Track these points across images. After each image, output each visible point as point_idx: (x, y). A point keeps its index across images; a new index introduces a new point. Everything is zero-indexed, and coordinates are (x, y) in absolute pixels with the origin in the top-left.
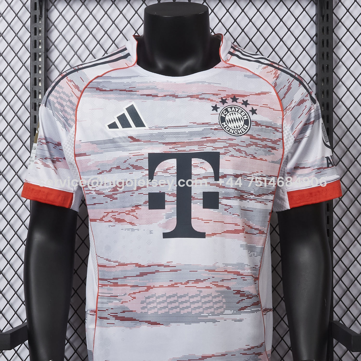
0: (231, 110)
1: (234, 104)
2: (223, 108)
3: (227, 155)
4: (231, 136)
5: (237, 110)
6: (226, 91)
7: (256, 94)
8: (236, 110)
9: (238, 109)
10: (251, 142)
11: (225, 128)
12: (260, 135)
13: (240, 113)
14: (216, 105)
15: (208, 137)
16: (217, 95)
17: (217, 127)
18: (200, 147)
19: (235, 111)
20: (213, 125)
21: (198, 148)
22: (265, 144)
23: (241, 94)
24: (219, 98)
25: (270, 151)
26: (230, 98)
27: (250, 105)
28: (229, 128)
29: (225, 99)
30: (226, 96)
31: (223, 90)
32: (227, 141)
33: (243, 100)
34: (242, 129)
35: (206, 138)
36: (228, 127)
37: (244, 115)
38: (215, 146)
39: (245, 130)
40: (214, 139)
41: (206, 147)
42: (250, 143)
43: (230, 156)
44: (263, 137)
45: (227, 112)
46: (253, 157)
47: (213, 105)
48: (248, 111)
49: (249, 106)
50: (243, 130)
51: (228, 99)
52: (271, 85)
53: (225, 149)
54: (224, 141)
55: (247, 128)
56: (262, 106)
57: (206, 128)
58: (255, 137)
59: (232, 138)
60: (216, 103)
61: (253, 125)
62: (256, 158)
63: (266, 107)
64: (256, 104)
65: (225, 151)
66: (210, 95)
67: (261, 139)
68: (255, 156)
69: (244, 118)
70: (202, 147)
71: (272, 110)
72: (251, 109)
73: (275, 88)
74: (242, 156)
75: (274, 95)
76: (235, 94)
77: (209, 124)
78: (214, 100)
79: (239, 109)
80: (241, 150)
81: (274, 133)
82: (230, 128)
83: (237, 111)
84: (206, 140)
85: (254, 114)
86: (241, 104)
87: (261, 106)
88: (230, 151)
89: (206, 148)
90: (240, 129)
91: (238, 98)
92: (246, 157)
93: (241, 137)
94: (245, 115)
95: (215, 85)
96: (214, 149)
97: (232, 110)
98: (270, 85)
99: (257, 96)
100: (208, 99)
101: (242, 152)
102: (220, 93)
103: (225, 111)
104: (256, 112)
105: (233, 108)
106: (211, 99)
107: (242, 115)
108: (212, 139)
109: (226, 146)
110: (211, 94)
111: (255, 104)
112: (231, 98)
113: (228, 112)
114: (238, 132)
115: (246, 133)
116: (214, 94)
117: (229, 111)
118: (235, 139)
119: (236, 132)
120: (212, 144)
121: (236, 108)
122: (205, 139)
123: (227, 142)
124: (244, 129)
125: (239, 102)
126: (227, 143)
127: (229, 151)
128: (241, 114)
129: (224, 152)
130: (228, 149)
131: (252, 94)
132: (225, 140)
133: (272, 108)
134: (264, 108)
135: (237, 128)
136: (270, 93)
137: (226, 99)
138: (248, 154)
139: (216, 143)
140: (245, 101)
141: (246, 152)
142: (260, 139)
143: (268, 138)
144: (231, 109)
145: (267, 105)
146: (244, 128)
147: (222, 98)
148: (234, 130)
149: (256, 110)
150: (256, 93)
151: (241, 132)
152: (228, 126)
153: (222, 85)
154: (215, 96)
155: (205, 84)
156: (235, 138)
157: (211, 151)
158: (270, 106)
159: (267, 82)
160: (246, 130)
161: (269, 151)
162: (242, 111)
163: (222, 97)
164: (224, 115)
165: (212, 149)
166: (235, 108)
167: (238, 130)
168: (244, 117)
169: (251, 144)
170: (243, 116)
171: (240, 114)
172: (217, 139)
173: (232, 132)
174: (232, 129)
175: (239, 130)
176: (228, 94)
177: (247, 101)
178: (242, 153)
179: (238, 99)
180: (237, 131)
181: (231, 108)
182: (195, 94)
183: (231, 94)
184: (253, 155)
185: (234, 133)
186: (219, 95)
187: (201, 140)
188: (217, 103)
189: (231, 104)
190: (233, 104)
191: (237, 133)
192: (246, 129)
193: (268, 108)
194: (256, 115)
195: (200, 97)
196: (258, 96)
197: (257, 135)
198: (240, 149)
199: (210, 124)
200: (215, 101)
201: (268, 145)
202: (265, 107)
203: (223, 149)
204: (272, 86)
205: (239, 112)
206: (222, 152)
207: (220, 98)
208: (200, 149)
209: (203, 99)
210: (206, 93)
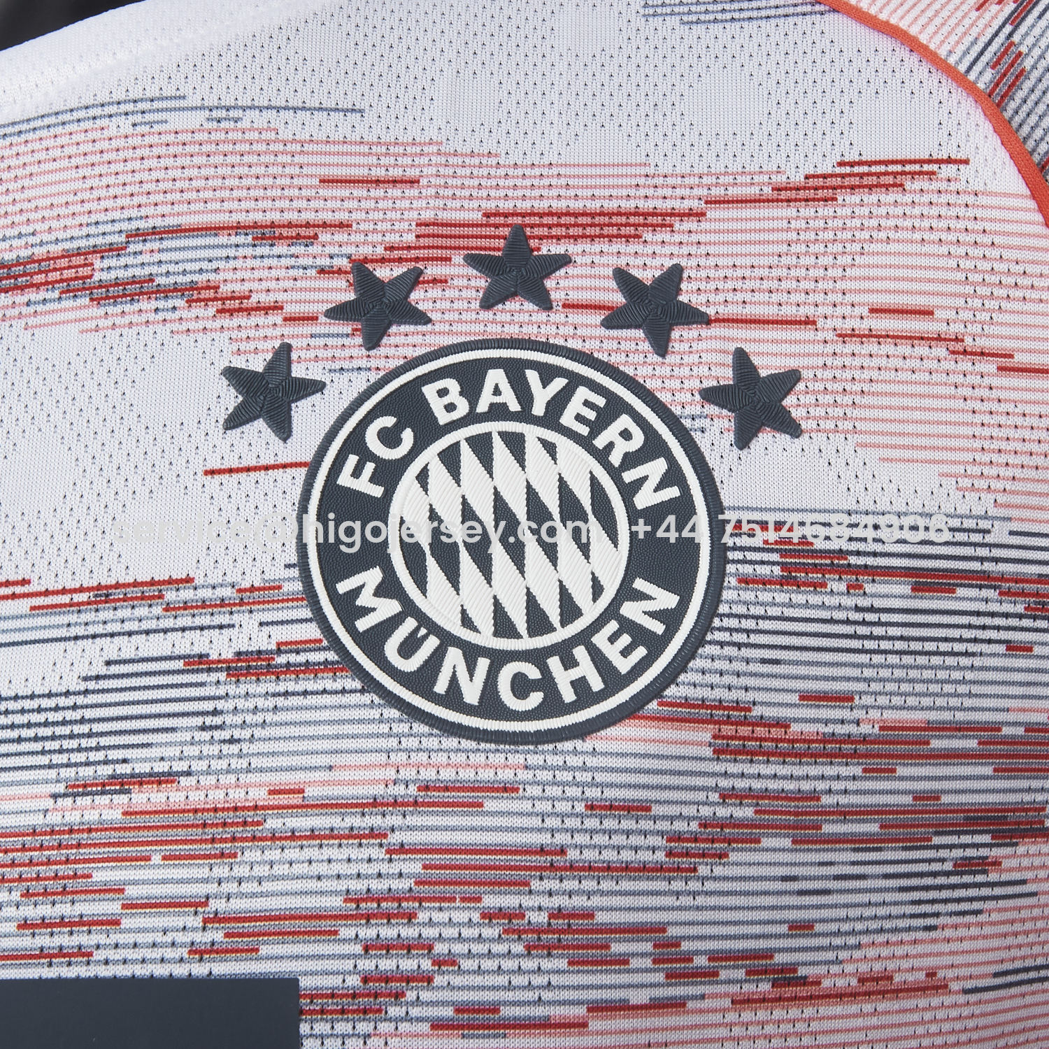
0: (463, 408)
1: (512, 331)
2: (363, 386)
3: (394, 1011)
4: (452, 742)
5: (541, 397)
6: (413, 182)
7: (785, 194)
8: (525, 396)
9: (559, 383)
10: (727, 796)
11: (373, 641)
12: (845, 699)
13: (584, 430)
14: (284, 354)
15: (141, 780)
16: (304, 233)
17: (263, 641)
18: (45, 910)
19: (514, 406)
20: (222, 603)
21: (25, 925)
22: (918, 796)
23: (594, 206)
24: (322, 271)
25: (983, 865)
26: (458, 258)
27: (707, 321)
28: (432, 643)
29: (399, 270)
30: (410, 238)
31: (379, 173)
32: (396, 820)
33: (623, 278)
34: (600, 640)
35: (122, 784)
36: (410, 624)
37: (631, 460)
38: (237, 905)
39: (641, 652)
40: (217, 797)
41: (111, 907)
42: (722, 812)
43: (438, 1025)
44: (889, 715)
45: (408, 436)
46: (765, 987)
47: (239, 363)
48: (686, 405)
49: (690, 332)
50: (612, 653)
51: (432, 270)
52: (960, 79)
53: (368, 933)
54: (355, 821)
55: (671, 619)
56: (863, 326)
57: (127, 648)
58: (783, 724)
59: (467, 775)
60: (288, 330)
61: (745, 581)
62: (804, 981)
63: (912, 339)
64: (789, 311)
65: (367, 965)
66: (223, 239)
67: (864, 740)
68: (792, 968)
69: (628, 491)
70: (65, 909)
71: (989, 366)
72: (726, 376)
73: (1000, 106)
74: (623, 1007)
75: (992, 187)
76: (524, 206)
77: (170, 596)
78: (266, 299)
79: (575, 381)
80: (601, 918)
81: (1026, 648)
82: (448, 639)
83: (539, 409)
84: (115, 815)
85: (766, 439)
86: (597, 318)
87: (848, 325)
88: (439, 963)
89: (113, 922)
90: (584, 637)
91: (557, 249)
92: (677, 1005)
93: (587, 745)
94: (653, 448)
95: (293, 126)
96: (216, 935)
97: (482, 407)
98: (948, 84)
99: (791, 212)
100: (193, 293)
101: (617, 948)
102: (342, 216)
103: (388, 421)
104: (789, 401)
105: (496, 377)
106: (225, 289)
107: (602, 456)
108: (197, 798)
109: (391, 896)
110: (238, 228)
111: (771, 312)
112: (473, 261)
113: (428, 431)
114: (547, 684)
115: (655, 690)
116: (266, 233)
117: (443, 418)
118: (508, 789)
119: (521, 686)
120: (199, 871)
121: (532, 376)
122: (109, 809)
123: (395, 838)
124: (625, 640)
125: (574, 296)
126: (402, 849)
127: (426, 965)
128: (600, 442)
129: (354, 981)
130: (409, 932)
131: (733, 192)
132: (375, 803)
133: (983, 343)
134: (888, 348)
135: (537, 622)
136: (948, 171)
137: (414, 279)
138: (701, 961)
139: (252, 855)
140: (647, 276)
141: (673, 931)
142: (848, 739)
143: (946, 716)
144: (472, 391)
145: (927, 313)
146: (628, 626)
147: (361, 271)
148: (499, 659)
149: (789, 379)
150: (780, 179)
151: (596, 684)
152: (410, 609)
153: (370, 117)
154: (281, 249)
155: (177, 121)
156: (506, 775)
157: (180, 971)
158: (956, 328)
159: (903, 52)
160: (656, 645)
161: (964, 866)
162: (615, 407)
163: (366, 251)
164: (370, 467)
165: (199, 937)
166: (515, 371)
167: (554, 663)
168: (629, 476)
169: (732, 823)
170: (615, 474)
171: (585, 443)
172: (259, 795)
173: (472, 693)
174: (472, 653)
175: (564, 651)
176: (444, 216)
177: (674, 276)
178: (622, 960)
179: (564, 260)
180: (533, 673)
181: (471, 378)
182: (56, 249)
183: (477, 217)
184: (768, 954)
185: (490, 705)
186: (324, 237)
187: (54, 819)
188: (297, 336)
189: (475, 331)
190: (494, 331)
191: (536, 698)
192: (658, 628)
193: (940, 351)
194: (784, 439)
195: (105, 270)
196: (807, 211)
197: (806, 697)
198: (589, 915)
199: (186, 594)
200: (277, 307)
201: (946, 799)
202: (896, 338)
203: (346, 932)
204: (971, 88)
205: (567, 419)
206: (335, 981)
207: (344, 263)
208: (44, 940)
209: (133, 297)
210: (171, 221)
